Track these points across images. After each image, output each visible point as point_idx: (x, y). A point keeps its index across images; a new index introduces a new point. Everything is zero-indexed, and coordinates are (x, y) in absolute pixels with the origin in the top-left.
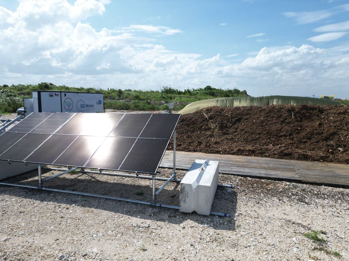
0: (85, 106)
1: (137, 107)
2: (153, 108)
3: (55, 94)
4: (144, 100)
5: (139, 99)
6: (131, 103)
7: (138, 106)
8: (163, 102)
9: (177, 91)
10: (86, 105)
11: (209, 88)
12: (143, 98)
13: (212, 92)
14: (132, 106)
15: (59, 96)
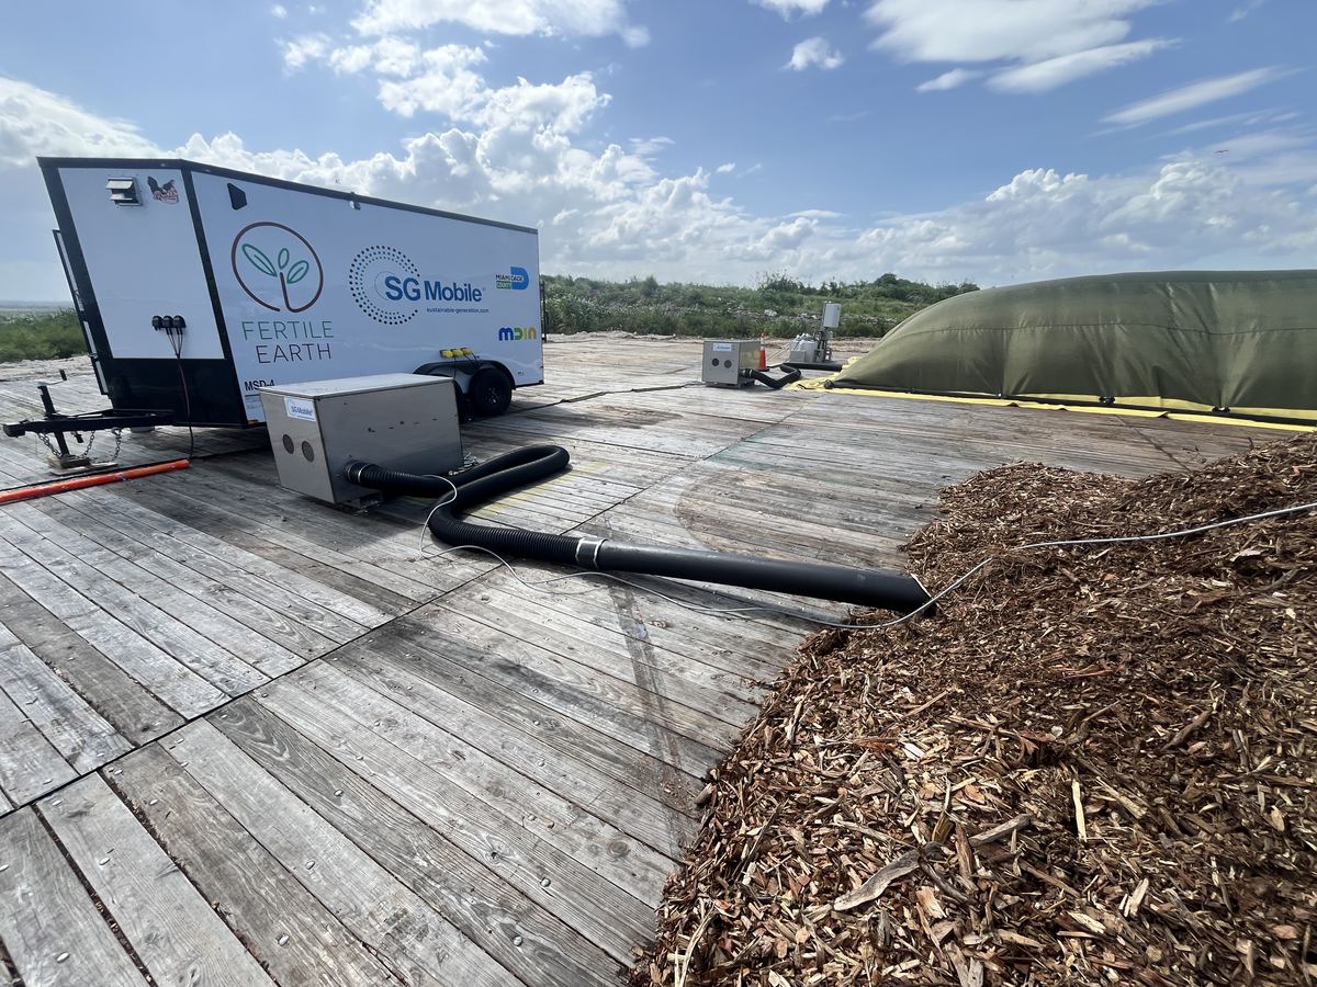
0: (418, 291)
1: (695, 324)
2: (742, 330)
3: (152, 183)
4: (714, 306)
5: (702, 303)
6: (679, 316)
7: (699, 323)
8: (771, 313)
9: (802, 287)
10: (427, 284)
11: (889, 279)
12: (712, 303)
13: (902, 291)
14: (682, 323)
15: (175, 198)
